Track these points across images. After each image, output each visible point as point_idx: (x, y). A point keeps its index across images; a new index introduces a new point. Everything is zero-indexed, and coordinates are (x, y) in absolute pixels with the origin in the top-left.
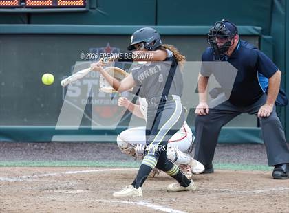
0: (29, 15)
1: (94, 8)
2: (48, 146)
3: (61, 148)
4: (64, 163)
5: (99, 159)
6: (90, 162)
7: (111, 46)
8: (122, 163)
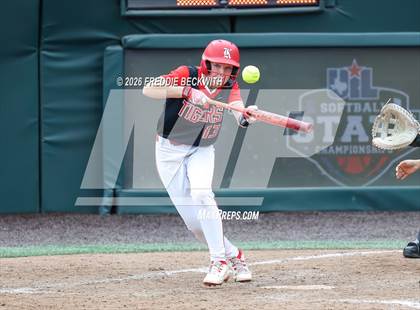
0: (233, 19)
1: (331, 7)
2: (267, 219)
3: (285, 221)
4: (290, 244)
5: (343, 237)
6: (330, 241)
7: (360, 64)
8: (379, 243)
